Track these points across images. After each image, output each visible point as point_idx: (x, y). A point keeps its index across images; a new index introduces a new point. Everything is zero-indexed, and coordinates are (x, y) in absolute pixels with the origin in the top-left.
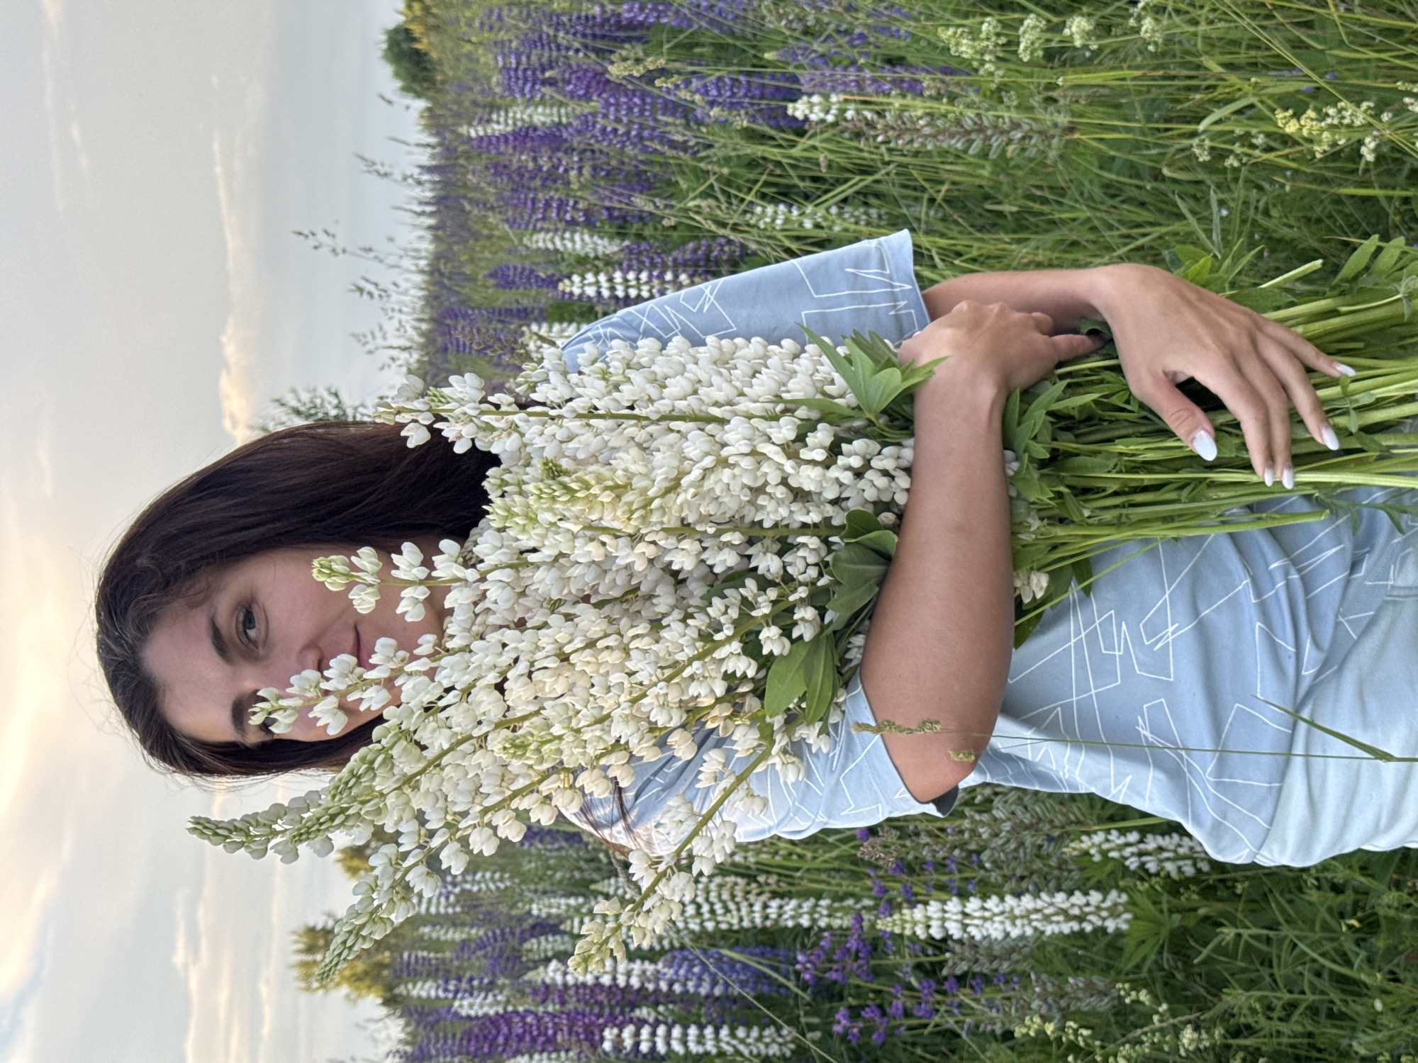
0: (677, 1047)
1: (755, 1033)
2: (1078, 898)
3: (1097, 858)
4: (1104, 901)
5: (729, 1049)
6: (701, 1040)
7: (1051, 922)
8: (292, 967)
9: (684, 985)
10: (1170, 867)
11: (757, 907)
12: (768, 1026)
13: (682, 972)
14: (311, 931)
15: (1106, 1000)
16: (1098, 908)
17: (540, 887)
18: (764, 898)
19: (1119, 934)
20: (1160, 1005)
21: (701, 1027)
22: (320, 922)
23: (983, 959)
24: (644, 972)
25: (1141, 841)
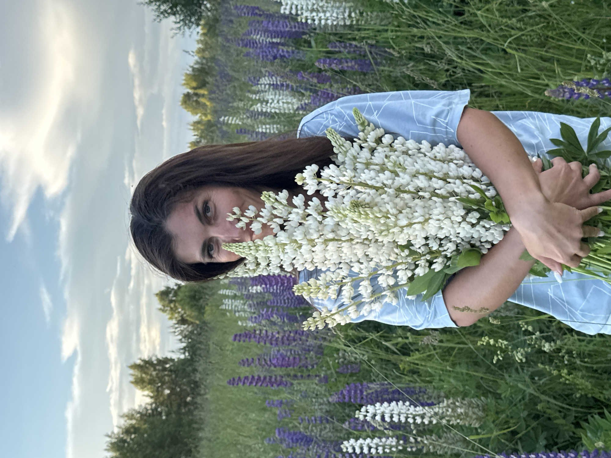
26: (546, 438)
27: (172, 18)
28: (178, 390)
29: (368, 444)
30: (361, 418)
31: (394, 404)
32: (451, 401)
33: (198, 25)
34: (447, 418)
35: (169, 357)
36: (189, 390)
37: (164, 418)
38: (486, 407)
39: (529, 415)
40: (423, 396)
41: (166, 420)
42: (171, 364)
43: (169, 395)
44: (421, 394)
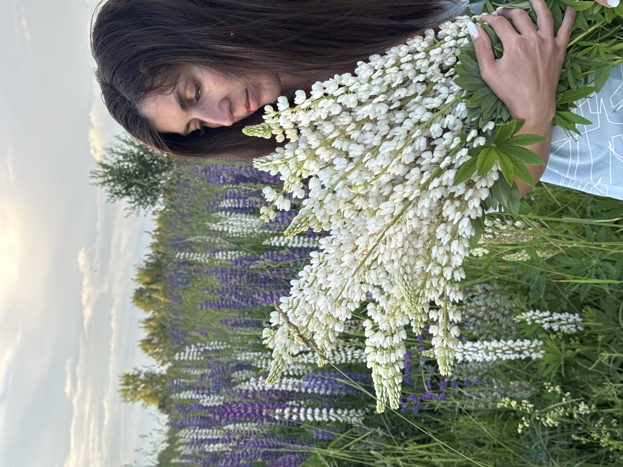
0: (310, 418)
1: (346, 412)
2: (519, 343)
3: (529, 323)
4: (531, 344)
5: (334, 420)
6: (321, 414)
7: (505, 354)
8: (118, 391)
9: (313, 389)
10: (564, 328)
11: (349, 353)
12: (352, 409)
13: (312, 383)
14: (127, 376)
15: (529, 392)
16: (529, 348)
17: (241, 348)
18: (352, 349)
19: (538, 360)
20: (566, 393)
21: (321, 409)
22: (131, 372)
23: (465, 375)
24: (294, 383)
25: (550, 316)
27: (127, 198)
33: (154, 204)
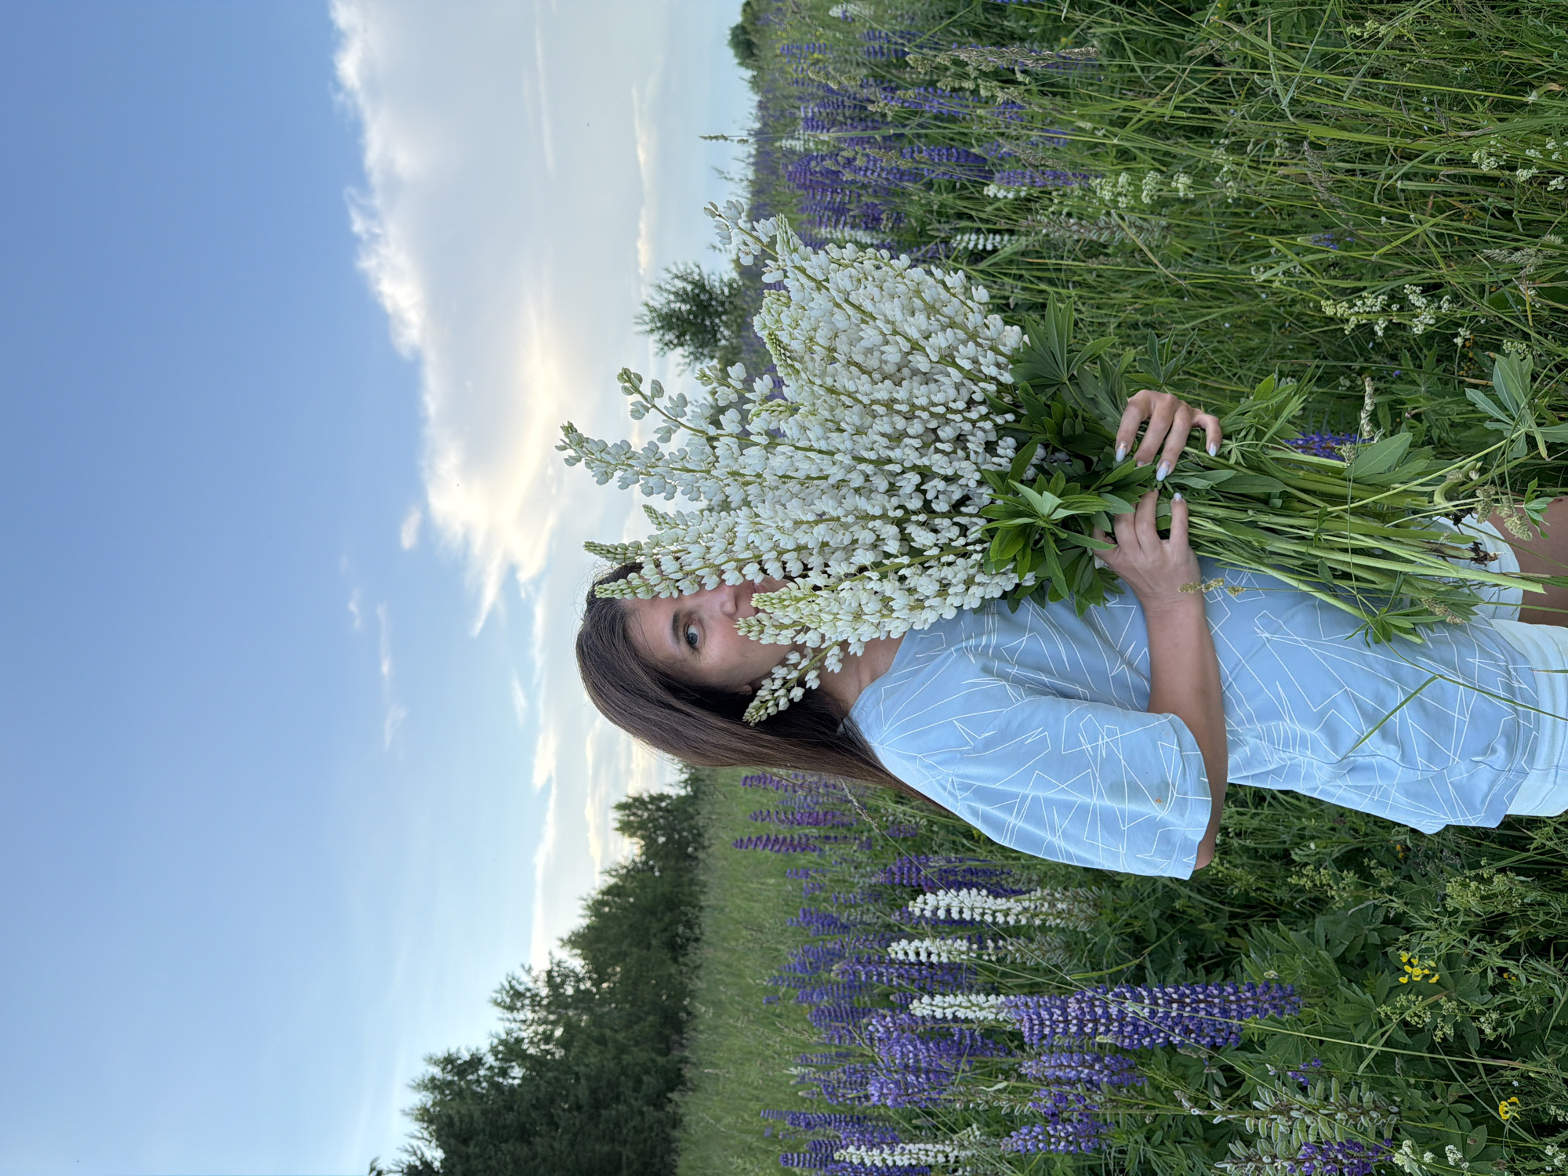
26: (1186, 951)
27: (680, 350)
28: (677, 836)
29: (927, 948)
30: (917, 912)
31: (964, 892)
32: (1046, 891)
33: (712, 358)
34: (1042, 917)
35: (665, 793)
36: (690, 837)
37: (657, 874)
38: (1098, 902)
39: (1161, 916)
40: (1006, 879)
41: (661, 877)
42: (668, 801)
43: (665, 844)
44: (1003, 876)
